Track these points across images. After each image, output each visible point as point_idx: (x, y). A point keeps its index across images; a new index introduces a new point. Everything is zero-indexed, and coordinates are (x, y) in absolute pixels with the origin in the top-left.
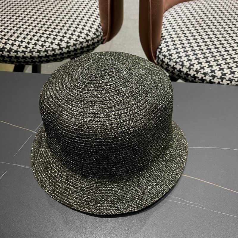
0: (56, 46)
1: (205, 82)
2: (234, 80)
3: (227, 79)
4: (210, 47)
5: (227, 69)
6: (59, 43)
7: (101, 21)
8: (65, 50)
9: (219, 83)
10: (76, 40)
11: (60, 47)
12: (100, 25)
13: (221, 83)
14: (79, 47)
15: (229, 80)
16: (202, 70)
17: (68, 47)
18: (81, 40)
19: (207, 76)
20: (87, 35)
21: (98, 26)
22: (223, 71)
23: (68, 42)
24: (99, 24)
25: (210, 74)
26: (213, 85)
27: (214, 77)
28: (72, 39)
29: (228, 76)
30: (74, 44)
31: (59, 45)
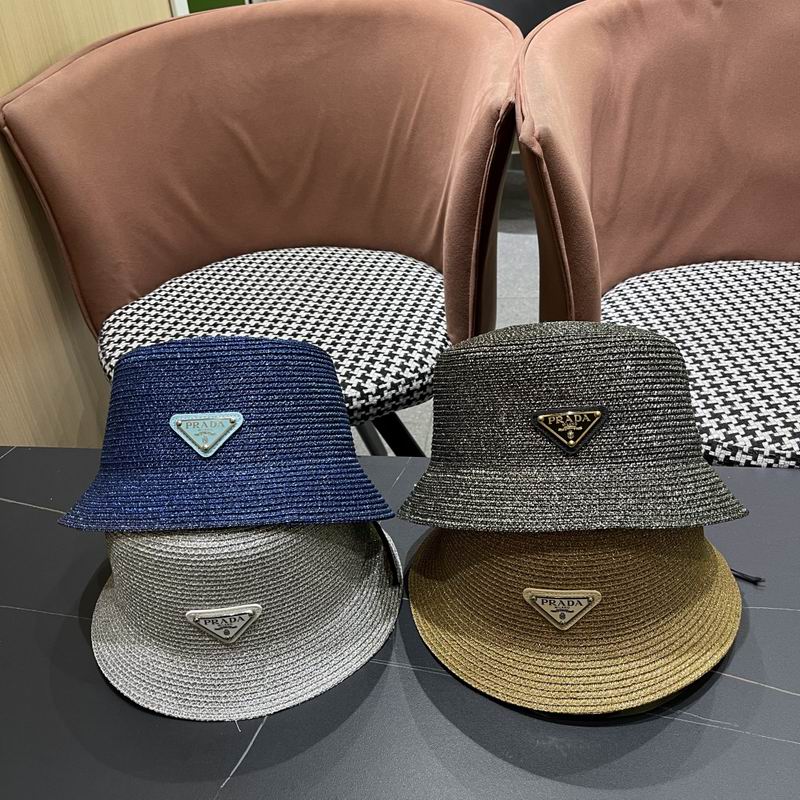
0: (353, 390)
1: (715, 462)
2: (784, 455)
3: (767, 453)
4: (718, 381)
5: (763, 431)
6: (359, 384)
7: (450, 329)
8: (373, 400)
9: (748, 463)
10: (398, 376)
11: (362, 394)
12: (448, 339)
13: (753, 463)
14: (404, 392)
15: (770, 457)
16: (704, 436)
17: (380, 392)
18: (408, 374)
19: (718, 450)
20: (422, 363)
21: (443, 341)
22: (755, 435)
23: (379, 382)
24: (445, 335)
25: (725, 445)
26: (735, 468)
27: (734, 450)
28: (388, 375)
29: (767, 448)
30: (392, 384)
31: (359, 388)
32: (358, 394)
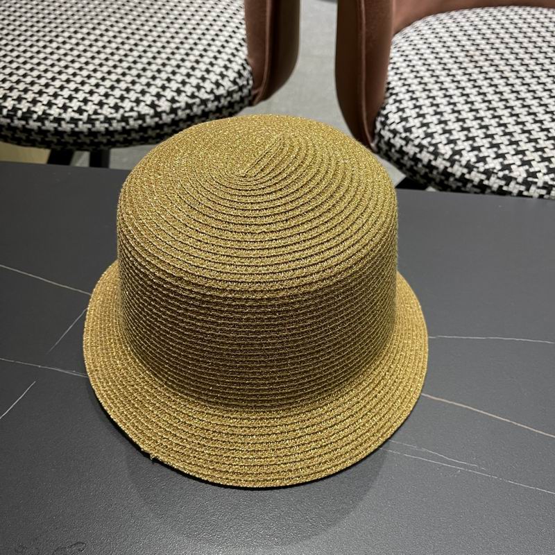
0: (147, 108)
1: (488, 191)
3: (540, 184)
4: (500, 112)
5: (539, 162)
6: (153, 102)
7: (250, 54)
8: (167, 119)
9: (520, 194)
10: (193, 96)
11: (156, 111)
12: (248, 64)
13: (525, 193)
14: (199, 112)
15: (543, 188)
16: (481, 164)
17: (174, 111)
18: (203, 95)
19: (493, 179)
20: (218, 84)
21: (242, 65)
22: (531, 166)
23: (173, 101)
24: (245, 60)
25: (501, 174)
26: (507, 198)
27: (508, 179)
28: (183, 94)
30: (187, 104)
31: (153, 105)
32: (151, 112)
